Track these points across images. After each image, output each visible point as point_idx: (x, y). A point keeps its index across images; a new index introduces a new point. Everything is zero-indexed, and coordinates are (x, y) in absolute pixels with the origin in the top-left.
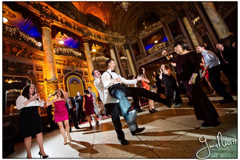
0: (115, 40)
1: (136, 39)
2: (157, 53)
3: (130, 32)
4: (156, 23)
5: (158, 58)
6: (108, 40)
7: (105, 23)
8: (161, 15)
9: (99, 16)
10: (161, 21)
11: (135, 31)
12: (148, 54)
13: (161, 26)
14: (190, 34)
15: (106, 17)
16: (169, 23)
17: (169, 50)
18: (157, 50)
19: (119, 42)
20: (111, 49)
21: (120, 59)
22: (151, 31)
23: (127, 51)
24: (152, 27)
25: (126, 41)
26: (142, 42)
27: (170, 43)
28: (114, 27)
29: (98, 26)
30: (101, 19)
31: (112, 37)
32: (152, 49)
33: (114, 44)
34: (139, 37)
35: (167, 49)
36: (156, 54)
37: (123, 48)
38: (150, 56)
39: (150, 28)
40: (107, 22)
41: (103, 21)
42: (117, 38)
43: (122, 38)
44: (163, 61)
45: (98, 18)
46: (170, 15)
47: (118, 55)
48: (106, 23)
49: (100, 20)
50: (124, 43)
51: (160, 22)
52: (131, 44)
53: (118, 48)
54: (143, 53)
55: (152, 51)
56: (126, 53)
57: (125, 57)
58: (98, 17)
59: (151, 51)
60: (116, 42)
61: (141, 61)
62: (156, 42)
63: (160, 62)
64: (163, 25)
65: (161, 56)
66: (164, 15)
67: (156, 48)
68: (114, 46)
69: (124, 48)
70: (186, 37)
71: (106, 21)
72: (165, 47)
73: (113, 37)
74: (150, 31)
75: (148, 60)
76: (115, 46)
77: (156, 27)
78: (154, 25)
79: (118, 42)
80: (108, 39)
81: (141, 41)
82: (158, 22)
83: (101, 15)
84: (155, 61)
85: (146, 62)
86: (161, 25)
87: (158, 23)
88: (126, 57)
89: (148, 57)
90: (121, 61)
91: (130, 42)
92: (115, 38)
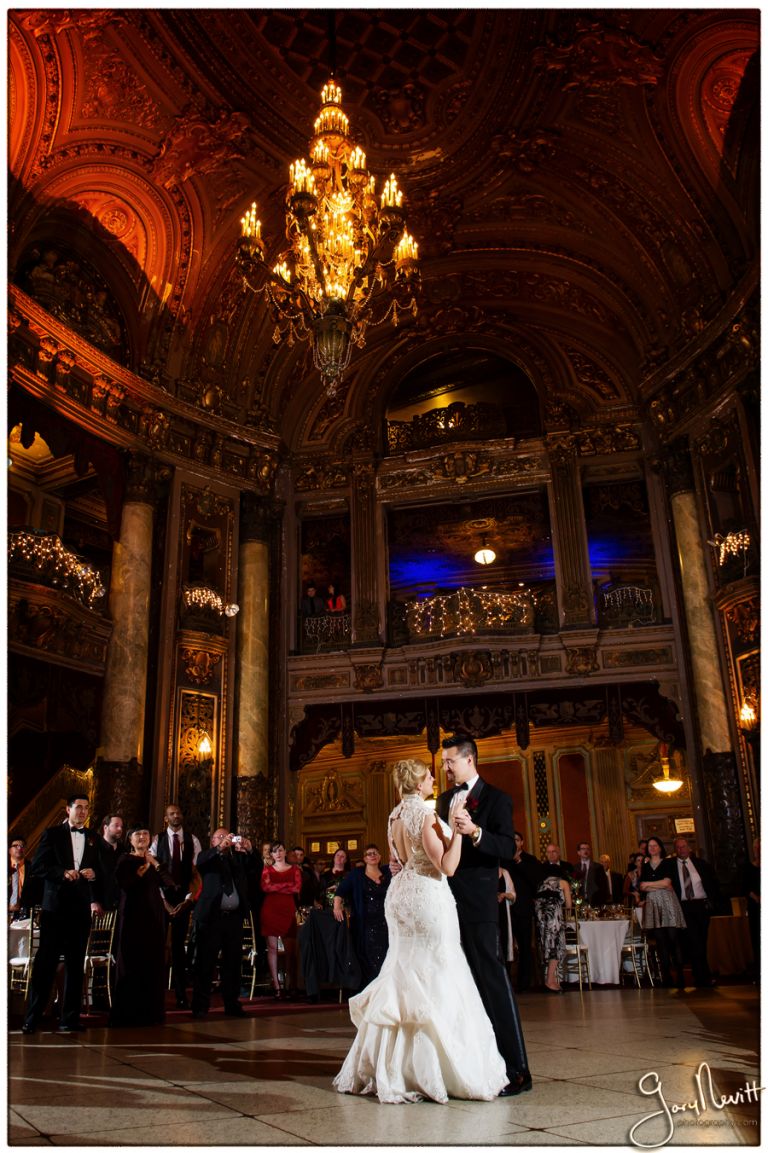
0: (193, 440)
1: (350, 491)
2: (464, 653)
3: (320, 418)
4: (516, 443)
5: (459, 690)
6: (134, 429)
7: (159, 300)
8: (558, 402)
9: (136, 237)
10: (546, 445)
11: (359, 430)
12: (399, 633)
13: (541, 475)
14: (690, 607)
15: (184, 265)
16: (589, 479)
17: (544, 661)
18: (467, 625)
19: (217, 469)
20: (135, 498)
21: (181, 599)
22: (470, 479)
23: (255, 549)
24: (481, 458)
25: (272, 477)
26: (380, 531)
27: (562, 614)
28: (215, 345)
29: (103, 297)
30: (141, 262)
31: (177, 410)
32: (437, 611)
33: (173, 469)
34: (370, 480)
35: (536, 646)
36: (453, 655)
37: (233, 518)
38: (413, 653)
39: (465, 453)
40: (175, 297)
41: (154, 280)
42: (213, 434)
43: (243, 443)
44: (485, 724)
45: (122, 247)
46: (609, 427)
47: (172, 567)
48: (165, 298)
49: (134, 263)
50: (249, 486)
51: (537, 445)
52: (298, 505)
53: (190, 511)
54: (367, 612)
55: (437, 622)
56: (241, 563)
57: (219, 592)
58: (123, 240)
59: (424, 616)
60: (193, 456)
61: (334, 663)
62: (485, 556)
63: (469, 725)
64: (553, 477)
65: (480, 684)
66: (573, 417)
67: (464, 612)
68: (167, 483)
69: (236, 523)
70: (667, 615)
71: (169, 287)
72: (523, 631)
73: (188, 414)
74: (462, 480)
75: (385, 674)
76: (177, 489)
77: (509, 470)
78: (495, 448)
79: (208, 460)
80: (139, 414)
81: (379, 514)
82: (527, 437)
83: (152, 237)
84: (432, 700)
85: (368, 690)
86: (540, 467)
87: (523, 444)
88: (227, 602)
89: (395, 656)
90: (178, 614)
91: (296, 490)
92: (196, 426)
